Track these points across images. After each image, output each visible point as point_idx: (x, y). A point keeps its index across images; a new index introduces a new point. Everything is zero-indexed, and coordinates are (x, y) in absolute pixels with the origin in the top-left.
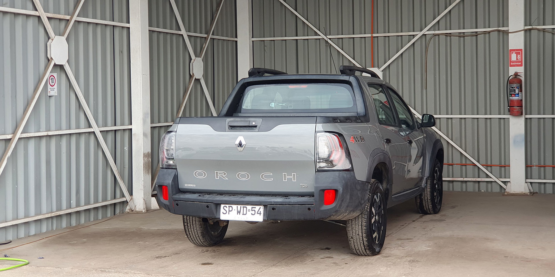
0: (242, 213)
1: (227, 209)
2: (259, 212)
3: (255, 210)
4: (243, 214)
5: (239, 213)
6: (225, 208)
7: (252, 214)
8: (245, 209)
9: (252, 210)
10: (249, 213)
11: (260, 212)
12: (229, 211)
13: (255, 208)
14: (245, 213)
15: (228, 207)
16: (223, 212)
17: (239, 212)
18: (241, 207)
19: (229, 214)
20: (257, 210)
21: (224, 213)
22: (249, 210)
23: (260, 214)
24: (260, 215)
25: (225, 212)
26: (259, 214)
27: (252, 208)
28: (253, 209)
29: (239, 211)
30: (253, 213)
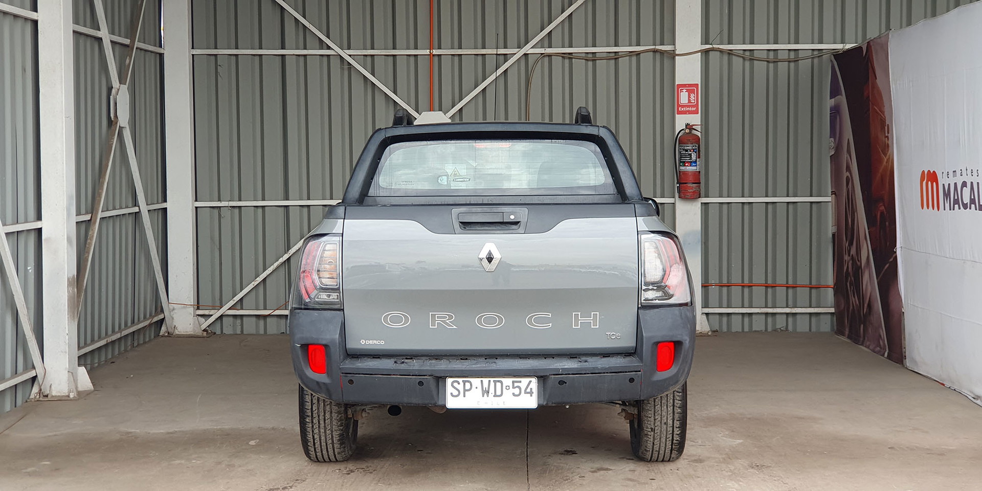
0: (493, 394)
1: (460, 387)
2: (528, 390)
3: (519, 387)
4: (495, 396)
5: (485, 394)
6: (456, 385)
7: (514, 394)
8: (499, 385)
9: (514, 387)
10: (508, 394)
11: (531, 389)
12: (465, 390)
13: (520, 382)
14: (499, 393)
15: (462, 384)
16: (451, 393)
17: (486, 392)
18: (490, 381)
19: (464, 396)
20: (523, 387)
21: (454, 394)
22: (508, 388)
23: (531, 393)
24: (531, 396)
25: (456, 393)
26: (528, 393)
27: (513, 382)
28: (516, 384)
29: (487, 389)
30: (517, 391)
